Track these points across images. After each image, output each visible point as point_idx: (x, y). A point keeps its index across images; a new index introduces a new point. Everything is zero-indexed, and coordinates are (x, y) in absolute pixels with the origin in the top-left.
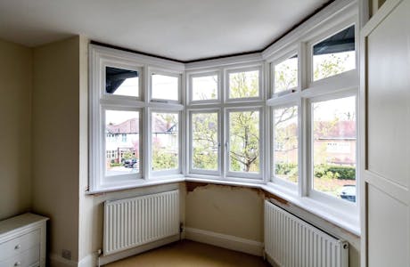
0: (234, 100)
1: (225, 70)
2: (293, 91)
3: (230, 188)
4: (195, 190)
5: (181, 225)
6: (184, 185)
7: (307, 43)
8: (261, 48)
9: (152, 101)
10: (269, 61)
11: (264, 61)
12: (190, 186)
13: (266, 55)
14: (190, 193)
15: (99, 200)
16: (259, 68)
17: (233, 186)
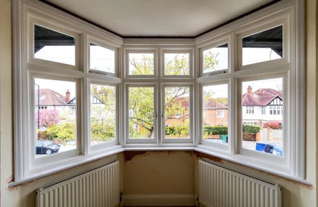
0: (169, 76)
1: (162, 49)
2: (225, 72)
3: (167, 153)
4: (134, 159)
5: (121, 194)
6: (122, 155)
7: (238, 35)
8: (196, 35)
9: (90, 72)
10: (199, 47)
11: (195, 46)
12: (128, 155)
13: (198, 41)
14: (129, 162)
15: (29, 189)
16: (190, 52)
17: (169, 151)
